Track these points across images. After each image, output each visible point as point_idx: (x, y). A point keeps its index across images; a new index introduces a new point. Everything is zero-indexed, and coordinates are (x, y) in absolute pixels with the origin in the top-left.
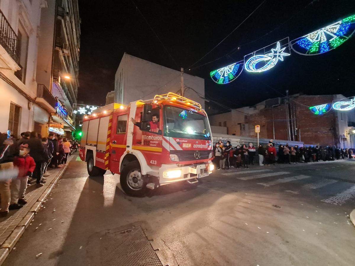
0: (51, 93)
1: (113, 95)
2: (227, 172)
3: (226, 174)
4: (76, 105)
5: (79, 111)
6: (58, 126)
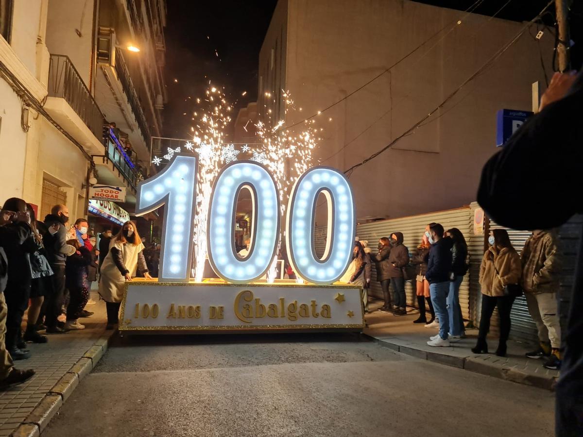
1: (251, 115)
4: (160, 141)
5: (166, 157)
6: (110, 195)
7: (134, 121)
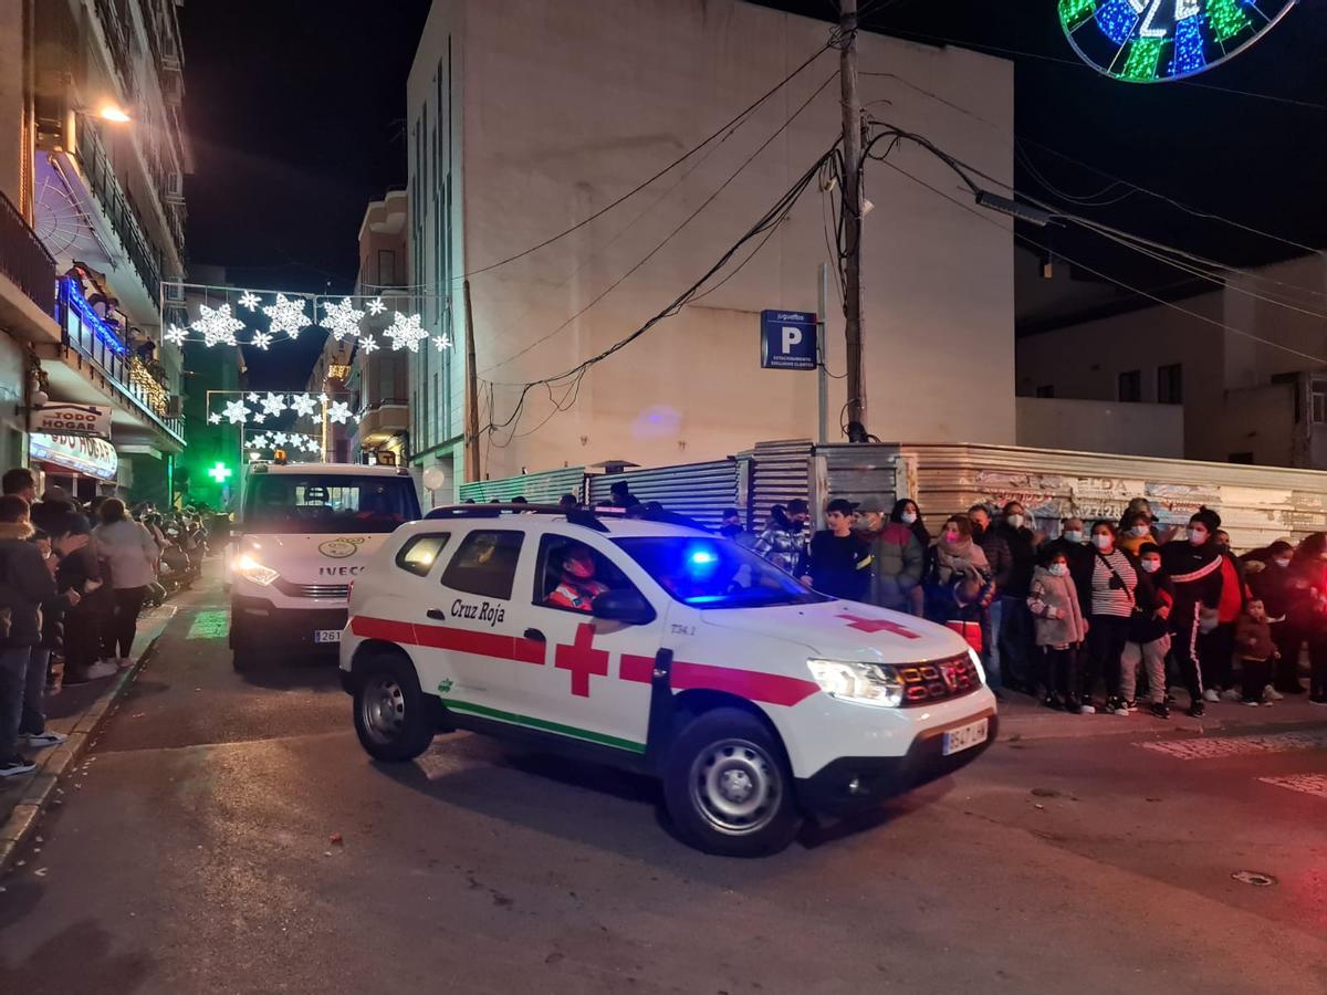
0: (26, 225)
1: (395, 219)
2: (1179, 734)
3: (1178, 749)
4: (180, 291)
5: (197, 326)
6: (76, 425)
7: (119, 247)
